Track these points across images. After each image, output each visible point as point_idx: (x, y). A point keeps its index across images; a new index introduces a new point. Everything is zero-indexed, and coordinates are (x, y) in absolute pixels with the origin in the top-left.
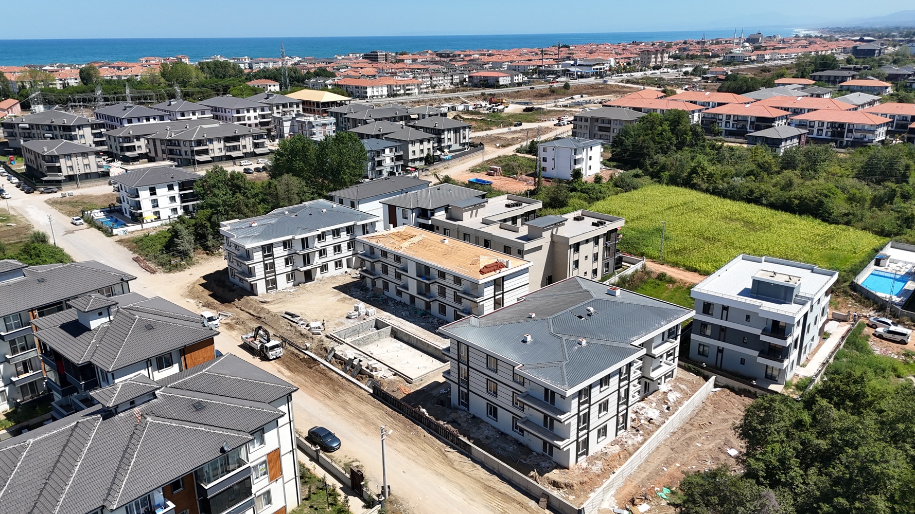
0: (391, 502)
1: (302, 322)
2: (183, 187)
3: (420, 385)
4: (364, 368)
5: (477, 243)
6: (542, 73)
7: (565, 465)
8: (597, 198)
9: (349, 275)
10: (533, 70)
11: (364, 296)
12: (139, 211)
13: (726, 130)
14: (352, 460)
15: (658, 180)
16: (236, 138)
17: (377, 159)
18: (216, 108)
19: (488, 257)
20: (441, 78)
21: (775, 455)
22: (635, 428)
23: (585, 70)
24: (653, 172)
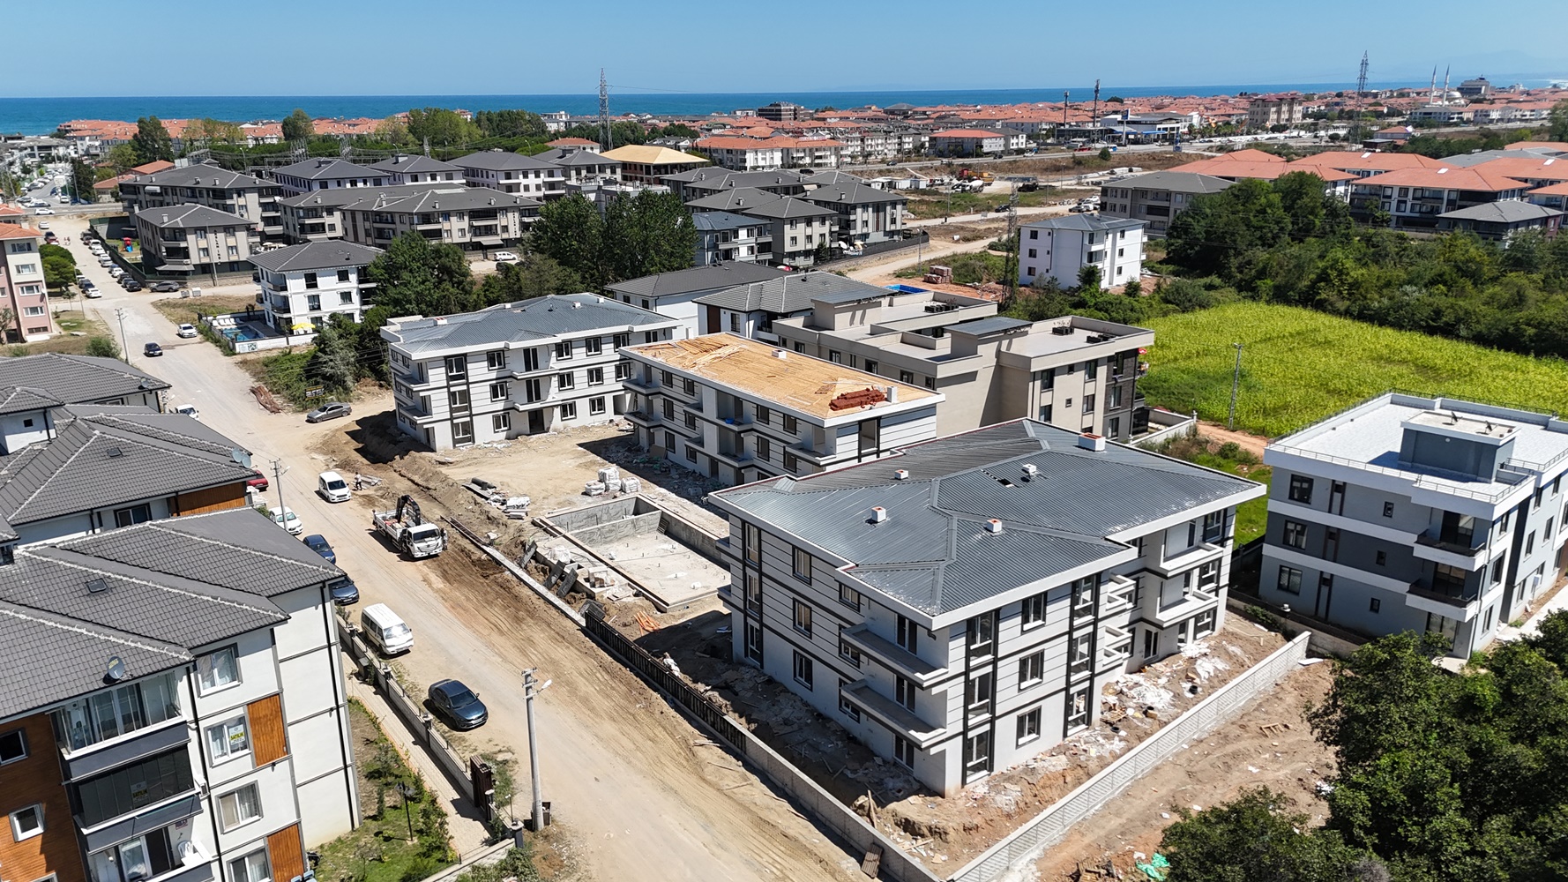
0: (546, 837)
1: (496, 497)
2: (365, 275)
3: (683, 616)
4: (581, 580)
5: (853, 363)
6: (1061, 134)
7: (937, 787)
8: (1124, 319)
9: (609, 425)
10: (1048, 131)
11: (630, 459)
12: (285, 316)
13: (1398, 217)
14: (497, 749)
15: (1250, 294)
16: (491, 213)
17: (723, 246)
18: (473, 170)
19: (851, 381)
20: (880, 141)
21: (1399, 777)
22: (1111, 724)
23: (1144, 130)
24: (1241, 280)
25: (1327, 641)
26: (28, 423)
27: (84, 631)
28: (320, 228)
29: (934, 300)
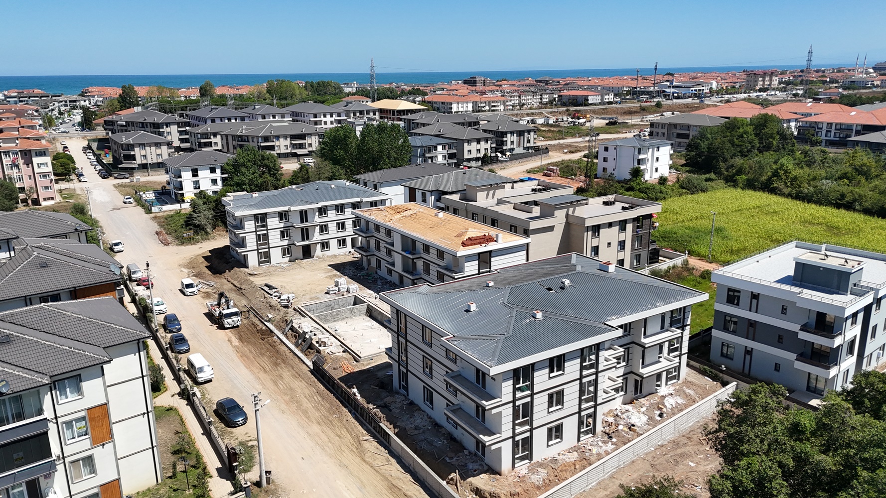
0: (266, 491)
1: (277, 294)
2: (225, 170)
3: (369, 364)
4: (314, 342)
5: (484, 221)
6: (635, 93)
8: (656, 198)
9: (347, 254)
10: (627, 91)
11: (356, 274)
12: (180, 192)
13: (826, 140)
15: (732, 184)
16: (302, 136)
17: (427, 155)
18: (296, 113)
20: (530, 97)
22: (608, 434)
23: (683, 91)
24: (728, 176)
28: (209, 144)
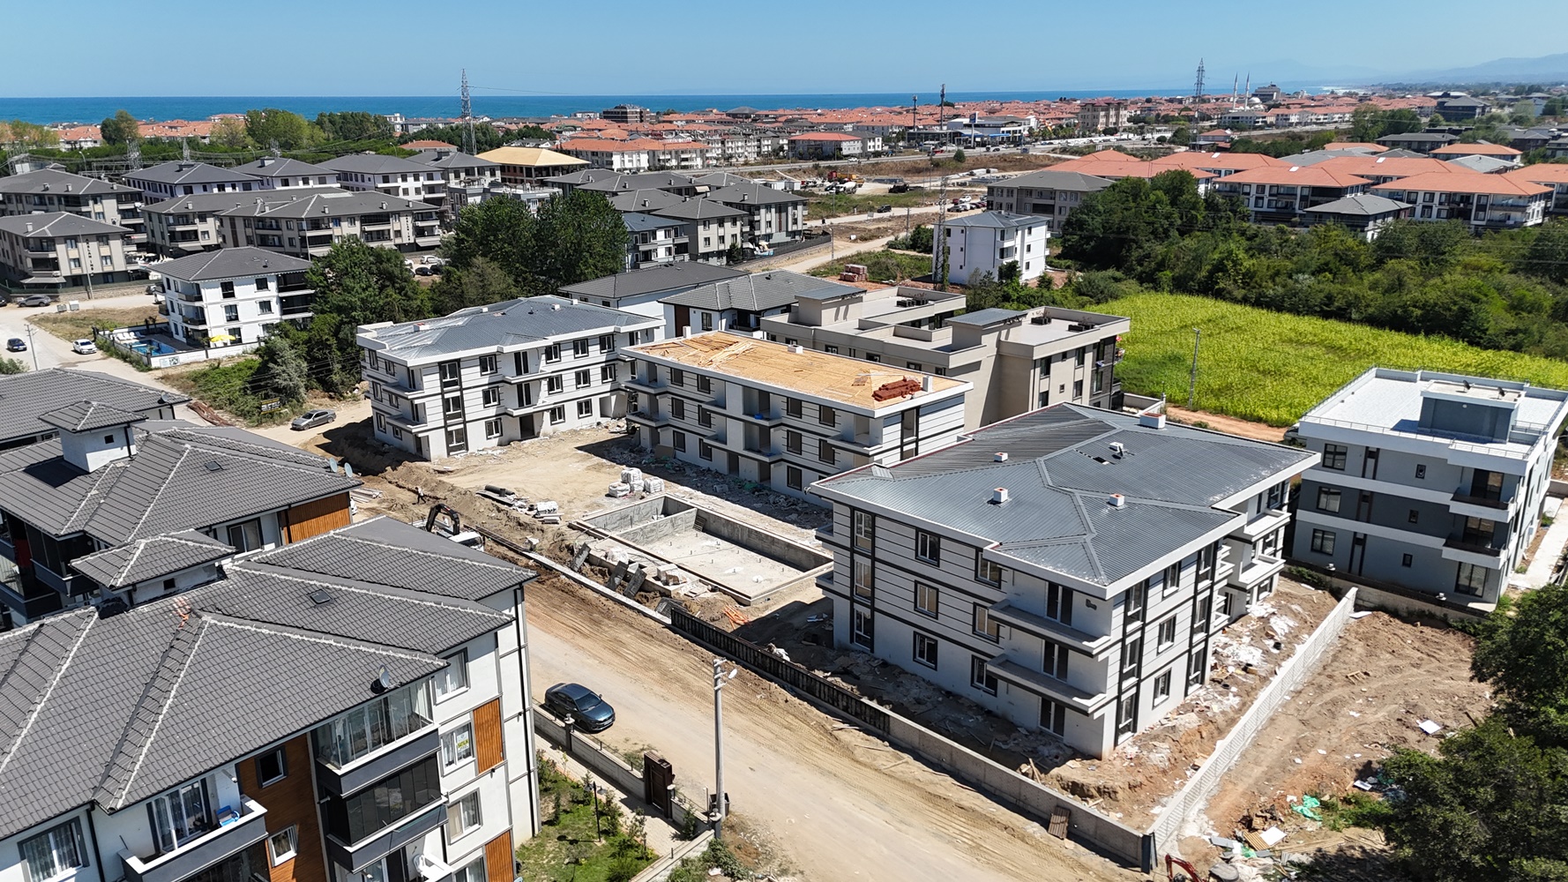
0: (732, 828)
2: (286, 284)
3: (767, 608)
4: (650, 578)
6: (913, 138)
7: (1093, 750)
9: (598, 428)
10: (898, 134)
11: (638, 460)
12: (201, 327)
15: (1151, 285)
16: (383, 218)
17: (643, 248)
18: (344, 173)
19: (881, 374)
20: (740, 144)
23: (988, 133)
24: (1142, 272)
25: (1374, 595)
26: (109, 440)
27: (332, 642)
28: (194, 235)
29: (898, 295)
